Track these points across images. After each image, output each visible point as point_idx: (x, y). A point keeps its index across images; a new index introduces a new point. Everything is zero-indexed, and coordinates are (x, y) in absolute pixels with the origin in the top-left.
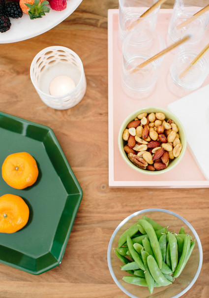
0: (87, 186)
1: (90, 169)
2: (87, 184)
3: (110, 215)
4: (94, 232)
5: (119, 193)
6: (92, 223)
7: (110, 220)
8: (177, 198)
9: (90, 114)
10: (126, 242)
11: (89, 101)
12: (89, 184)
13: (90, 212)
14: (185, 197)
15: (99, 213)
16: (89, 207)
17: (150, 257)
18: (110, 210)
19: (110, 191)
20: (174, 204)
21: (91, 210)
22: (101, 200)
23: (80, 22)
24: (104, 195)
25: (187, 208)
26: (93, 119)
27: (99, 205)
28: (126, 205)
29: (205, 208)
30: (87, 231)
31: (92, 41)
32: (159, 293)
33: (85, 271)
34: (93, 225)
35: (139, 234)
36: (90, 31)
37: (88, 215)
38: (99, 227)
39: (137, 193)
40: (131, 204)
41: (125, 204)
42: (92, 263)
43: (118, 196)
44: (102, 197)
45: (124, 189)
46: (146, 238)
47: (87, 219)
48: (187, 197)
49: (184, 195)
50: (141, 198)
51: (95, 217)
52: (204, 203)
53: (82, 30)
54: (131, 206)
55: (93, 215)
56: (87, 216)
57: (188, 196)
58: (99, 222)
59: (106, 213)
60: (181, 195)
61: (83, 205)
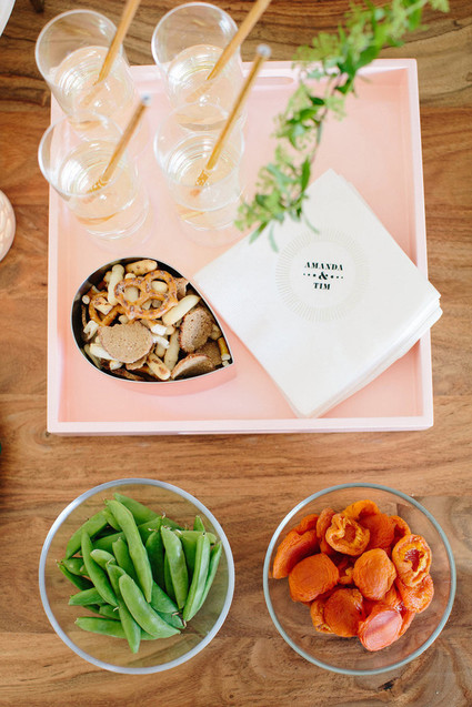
0: (14, 432)
1: (21, 397)
2: (14, 428)
3: (62, 492)
4: (28, 527)
5: (79, 446)
6: (26, 507)
7: (60, 502)
8: (200, 455)
9: (22, 284)
10: (80, 549)
11: (21, 257)
12: (19, 428)
13: (21, 486)
14: (216, 455)
15: (40, 487)
16: (20, 474)
17: (125, 578)
18: (61, 481)
19: (63, 443)
20: (193, 469)
21: (23, 481)
22: (44, 460)
23: (7, 96)
24: (49, 450)
25: (220, 477)
26: (28, 294)
27: (38, 471)
28: (94, 472)
29: (258, 476)
30: (14, 524)
31: (29, 135)
32: (160, 652)
33: (10, 606)
34: (29, 513)
35: (108, 530)
36: (24, 114)
37: (17, 491)
38: (39, 516)
39: (116, 447)
40: (104, 469)
41: (91, 469)
42: (24, 590)
43: (78, 451)
44: (46, 454)
45: (90, 437)
46: (119, 540)
47: (15, 501)
48: (220, 454)
49: (214, 450)
50: (125, 456)
51: (32, 494)
52: (257, 465)
53: (11, 113)
54: (103, 472)
55: (28, 491)
56: (14, 495)
57: (222, 451)
58: (39, 506)
59: (53, 488)
60: (206, 449)
61: (8, 471)
